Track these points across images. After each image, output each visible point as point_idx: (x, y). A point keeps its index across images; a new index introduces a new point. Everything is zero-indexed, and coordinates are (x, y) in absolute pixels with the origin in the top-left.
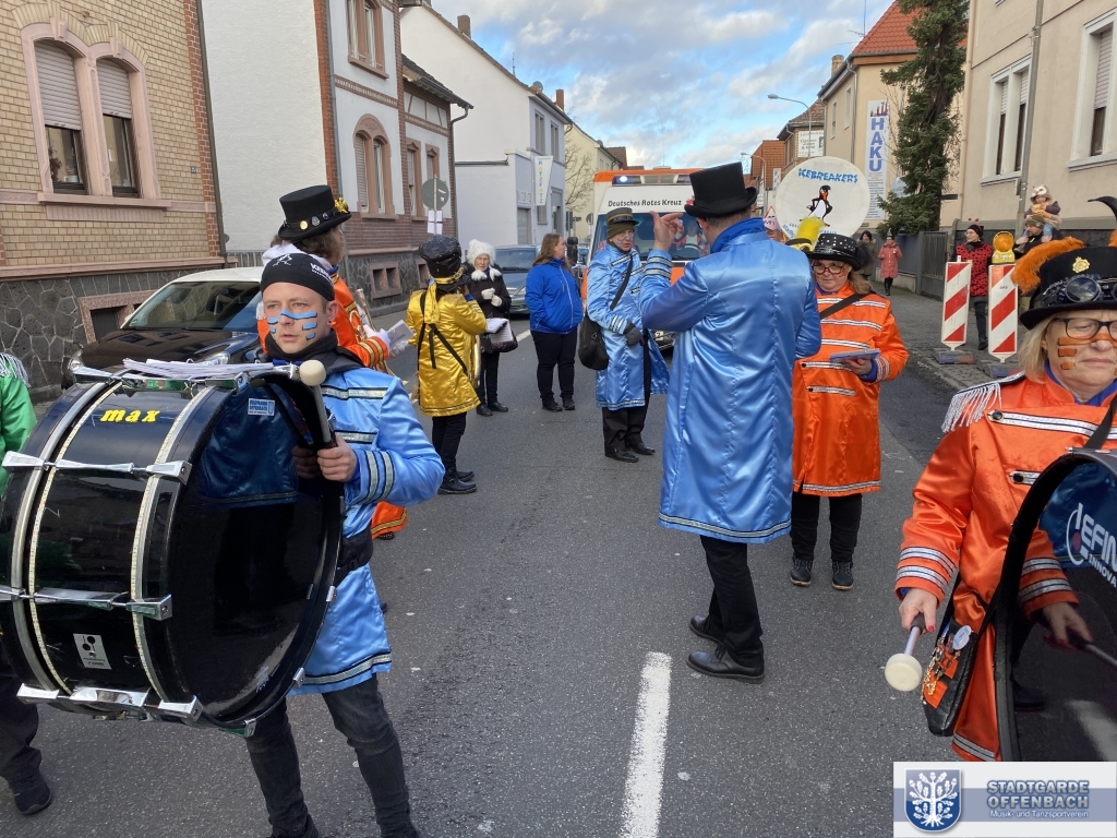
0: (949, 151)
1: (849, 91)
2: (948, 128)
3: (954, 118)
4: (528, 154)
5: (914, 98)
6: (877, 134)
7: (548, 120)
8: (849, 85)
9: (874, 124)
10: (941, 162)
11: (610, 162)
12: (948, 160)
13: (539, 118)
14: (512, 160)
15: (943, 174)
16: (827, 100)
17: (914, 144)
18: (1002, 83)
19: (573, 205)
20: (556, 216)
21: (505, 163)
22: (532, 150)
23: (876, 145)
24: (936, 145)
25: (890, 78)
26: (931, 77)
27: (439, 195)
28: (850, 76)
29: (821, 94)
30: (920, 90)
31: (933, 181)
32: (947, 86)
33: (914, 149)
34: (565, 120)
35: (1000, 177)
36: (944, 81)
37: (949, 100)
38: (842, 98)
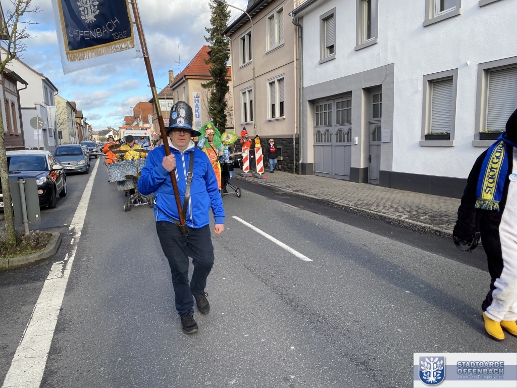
0: (226, 113)
1: (184, 87)
2: (225, 105)
3: (226, 101)
4: (43, 105)
5: (213, 94)
6: (197, 104)
7: (49, 89)
8: (184, 85)
9: (195, 101)
10: (224, 116)
11: (70, 109)
12: (226, 116)
13: (46, 89)
14: (38, 107)
15: (225, 120)
16: (174, 89)
17: (215, 109)
18: (244, 93)
19: (59, 128)
20: (55, 132)
21: (35, 109)
22: (45, 103)
23: (197, 109)
24: (222, 110)
25: (204, 86)
26: (218, 87)
27: (40, 124)
28: (184, 81)
29: (171, 87)
30: (215, 91)
31: (223, 123)
32: (223, 91)
33: (215, 111)
34: (55, 90)
35: (246, 123)
36: (222, 89)
37: (224, 96)
38: (180, 89)
